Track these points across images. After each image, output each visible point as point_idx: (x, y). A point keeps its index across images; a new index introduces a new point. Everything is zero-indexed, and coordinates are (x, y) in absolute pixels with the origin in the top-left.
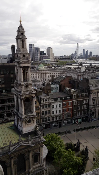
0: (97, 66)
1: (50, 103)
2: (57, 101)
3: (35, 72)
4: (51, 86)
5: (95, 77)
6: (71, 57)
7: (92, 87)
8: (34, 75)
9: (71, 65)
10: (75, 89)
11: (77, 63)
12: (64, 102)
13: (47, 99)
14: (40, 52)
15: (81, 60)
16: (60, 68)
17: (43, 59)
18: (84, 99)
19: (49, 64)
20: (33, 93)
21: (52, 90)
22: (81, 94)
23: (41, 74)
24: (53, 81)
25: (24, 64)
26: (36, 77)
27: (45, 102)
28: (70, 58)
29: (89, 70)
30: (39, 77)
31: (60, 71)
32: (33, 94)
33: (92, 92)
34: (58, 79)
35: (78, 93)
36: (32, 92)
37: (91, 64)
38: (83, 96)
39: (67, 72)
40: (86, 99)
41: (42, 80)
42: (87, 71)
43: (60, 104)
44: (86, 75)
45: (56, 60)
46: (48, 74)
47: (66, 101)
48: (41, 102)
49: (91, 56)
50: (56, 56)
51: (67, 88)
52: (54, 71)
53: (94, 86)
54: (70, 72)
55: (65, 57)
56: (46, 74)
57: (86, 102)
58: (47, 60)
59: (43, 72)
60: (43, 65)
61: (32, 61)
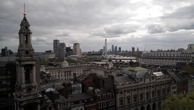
0: (126, 62)
1: (69, 108)
2: (78, 105)
3: (57, 70)
4: (73, 86)
5: (121, 74)
6: (100, 53)
7: (118, 86)
8: (56, 73)
9: (100, 61)
10: (100, 89)
11: (106, 59)
12: (87, 105)
13: (65, 103)
14: (65, 48)
15: (111, 56)
16: (86, 64)
17: (69, 55)
18: (110, 100)
19: (76, 61)
20: (37, 98)
21: (74, 91)
22: (107, 95)
23: (65, 72)
24: (76, 80)
25: (26, 62)
26: (59, 76)
27: (62, 107)
28: (98, 54)
29: (117, 67)
30: (62, 75)
31: (86, 68)
32: (37, 100)
33: (118, 91)
34: (81, 77)
35: (103, 93)
36: (35, 97)
37: (120, 60)
38: (109, 97)
39: (94, 69)
40: (112, 100)
41: (65, 79)
42: (115, 67)
43: (81, 108)
44: (114, 72)
45: (84, 56)
46: (73, 72)
47: (89, 105)
48: (57, 108)
49: (121, 52)
50: (84, 52)
51: (90, 88)
52: (79, 68)
53: (120, 84)
54: (97, 69)
55: (94, 53)
56: (70, 72)
57: (113, 103)
58: (74, 57)
59: (67, 69)
60: (67, 62)
61: (57, 58)
